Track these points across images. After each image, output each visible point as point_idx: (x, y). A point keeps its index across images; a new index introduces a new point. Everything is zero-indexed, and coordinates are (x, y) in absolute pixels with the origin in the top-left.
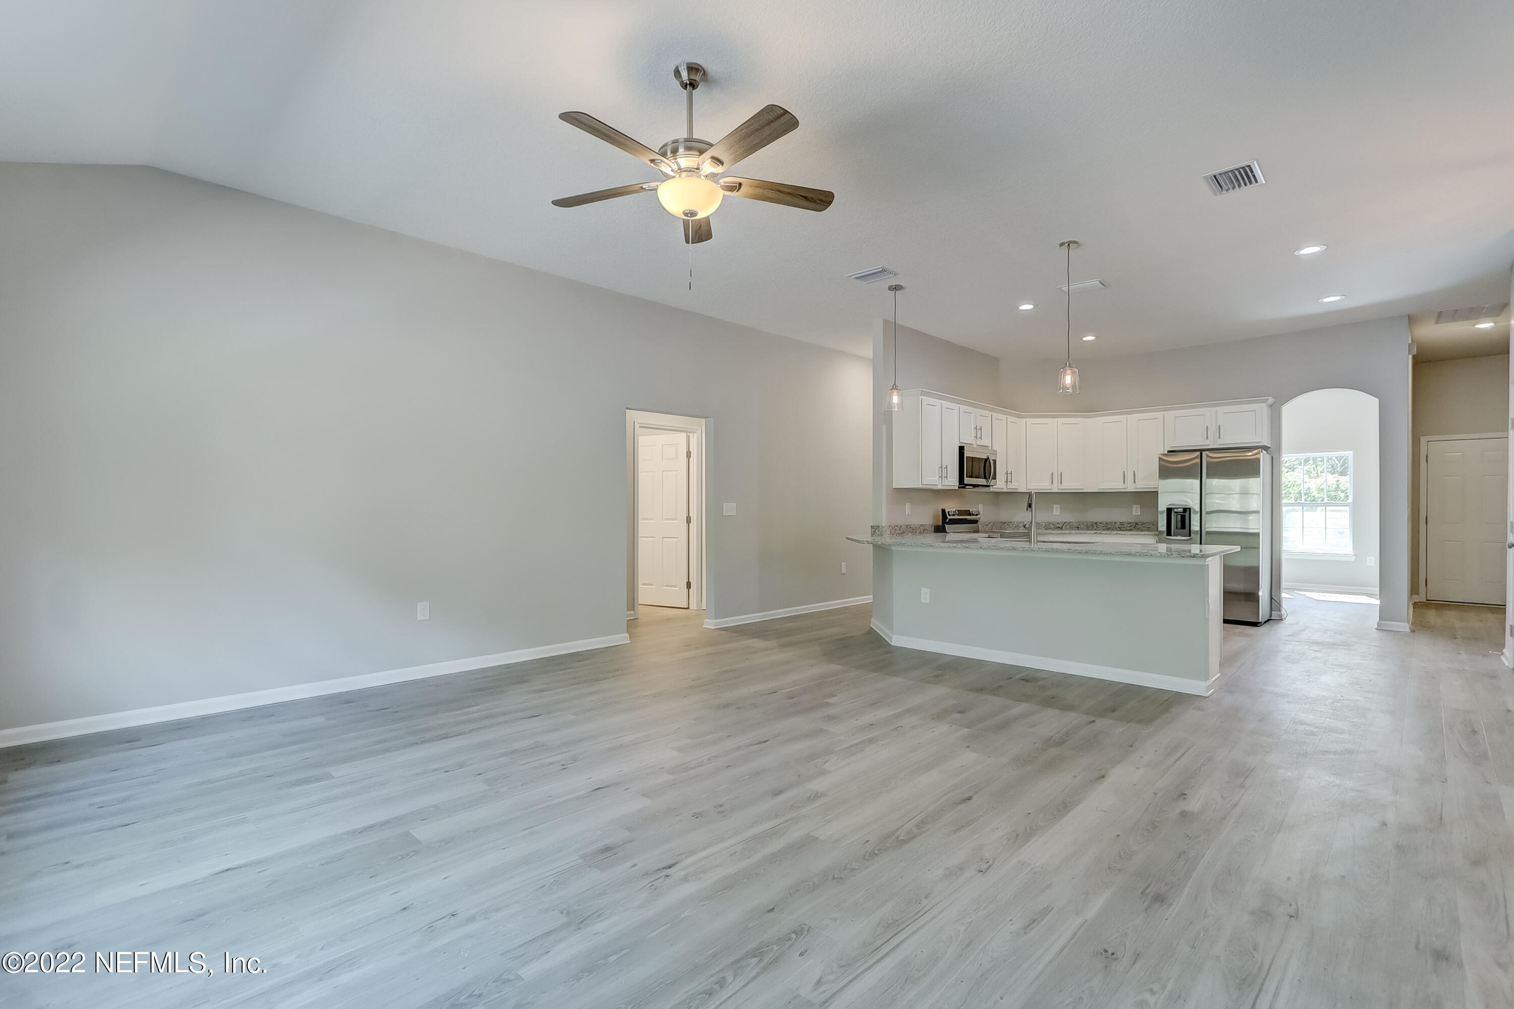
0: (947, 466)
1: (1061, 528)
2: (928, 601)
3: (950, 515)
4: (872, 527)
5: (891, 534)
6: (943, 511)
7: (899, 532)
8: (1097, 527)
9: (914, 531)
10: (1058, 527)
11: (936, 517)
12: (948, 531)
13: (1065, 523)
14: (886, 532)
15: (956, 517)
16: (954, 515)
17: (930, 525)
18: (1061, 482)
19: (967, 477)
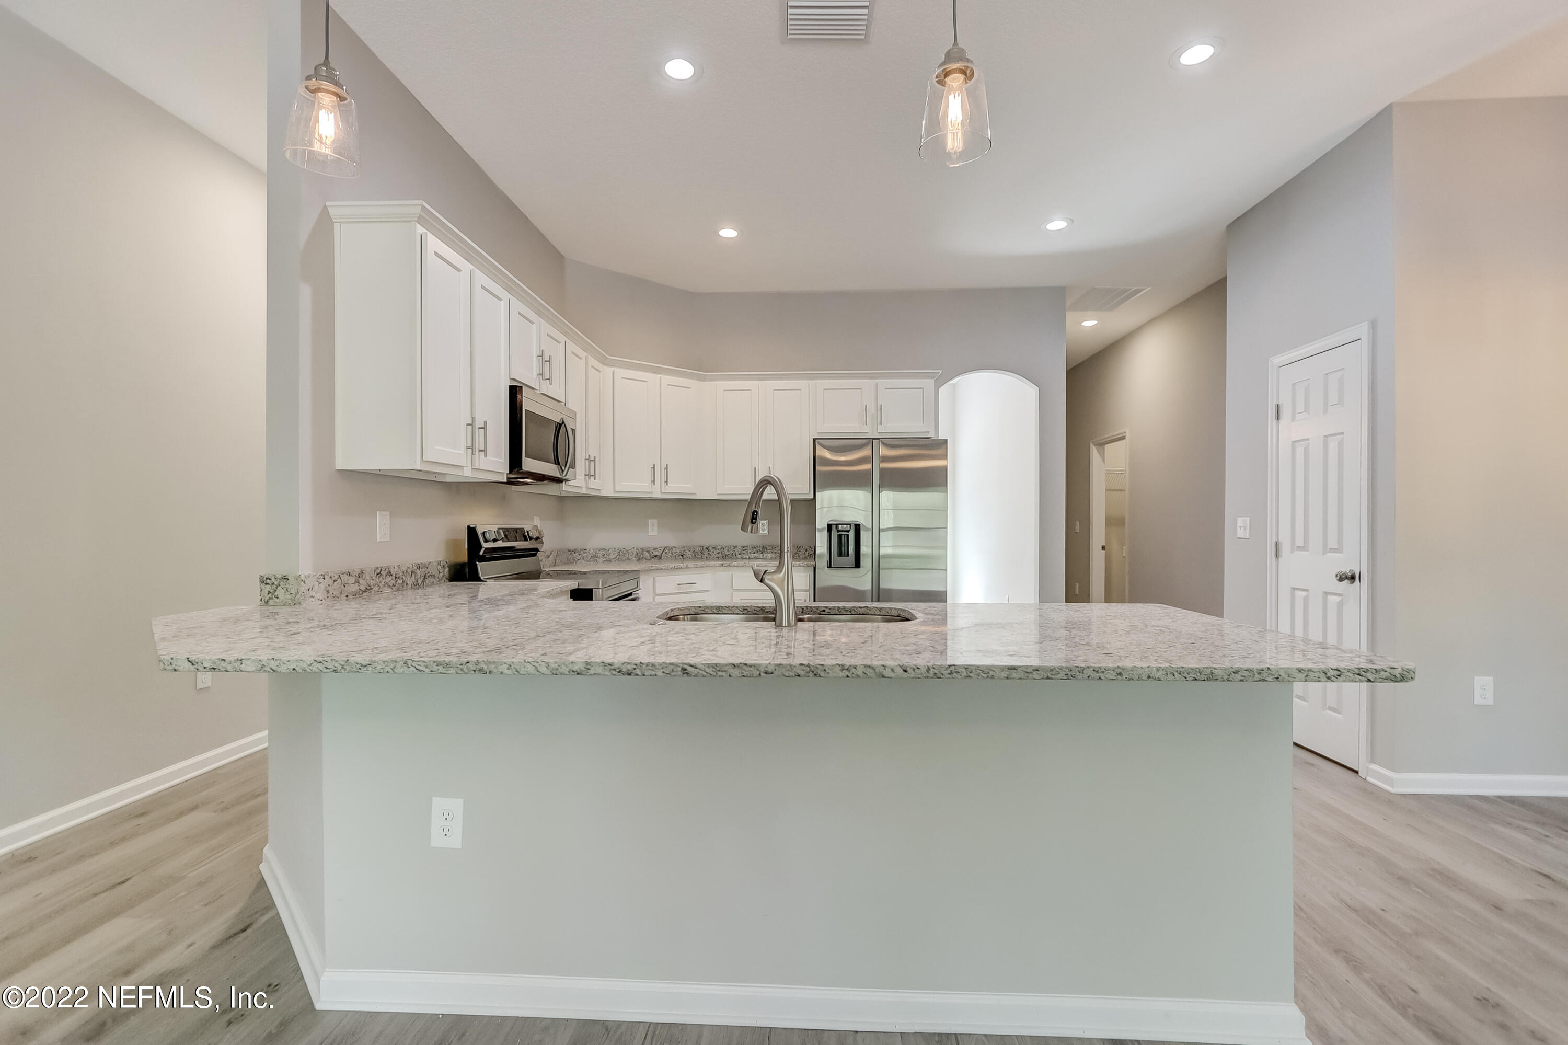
0: (485, 422)
1: (658, 557)
2: (455, 841)
3: (486, 541)
4: (264, 581)
5: (332, 597)
6: (472, 531)
7: (355, 588)
8: (709, 554)
9: (400, 581)
10: (656, 556)
11: (452, 545)
12: (482, 578)
13: (666, 548)
14: (312, 593)
15: (500, 544)
16: (495, 540)
17: (439, 563)
18: (666, 482)
19: (526, 456)
